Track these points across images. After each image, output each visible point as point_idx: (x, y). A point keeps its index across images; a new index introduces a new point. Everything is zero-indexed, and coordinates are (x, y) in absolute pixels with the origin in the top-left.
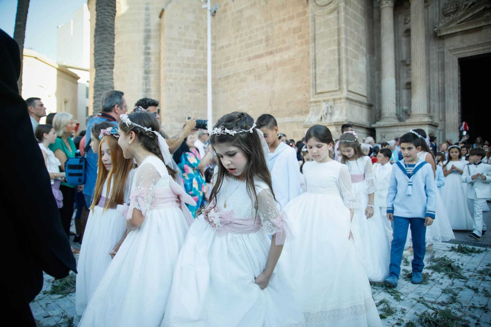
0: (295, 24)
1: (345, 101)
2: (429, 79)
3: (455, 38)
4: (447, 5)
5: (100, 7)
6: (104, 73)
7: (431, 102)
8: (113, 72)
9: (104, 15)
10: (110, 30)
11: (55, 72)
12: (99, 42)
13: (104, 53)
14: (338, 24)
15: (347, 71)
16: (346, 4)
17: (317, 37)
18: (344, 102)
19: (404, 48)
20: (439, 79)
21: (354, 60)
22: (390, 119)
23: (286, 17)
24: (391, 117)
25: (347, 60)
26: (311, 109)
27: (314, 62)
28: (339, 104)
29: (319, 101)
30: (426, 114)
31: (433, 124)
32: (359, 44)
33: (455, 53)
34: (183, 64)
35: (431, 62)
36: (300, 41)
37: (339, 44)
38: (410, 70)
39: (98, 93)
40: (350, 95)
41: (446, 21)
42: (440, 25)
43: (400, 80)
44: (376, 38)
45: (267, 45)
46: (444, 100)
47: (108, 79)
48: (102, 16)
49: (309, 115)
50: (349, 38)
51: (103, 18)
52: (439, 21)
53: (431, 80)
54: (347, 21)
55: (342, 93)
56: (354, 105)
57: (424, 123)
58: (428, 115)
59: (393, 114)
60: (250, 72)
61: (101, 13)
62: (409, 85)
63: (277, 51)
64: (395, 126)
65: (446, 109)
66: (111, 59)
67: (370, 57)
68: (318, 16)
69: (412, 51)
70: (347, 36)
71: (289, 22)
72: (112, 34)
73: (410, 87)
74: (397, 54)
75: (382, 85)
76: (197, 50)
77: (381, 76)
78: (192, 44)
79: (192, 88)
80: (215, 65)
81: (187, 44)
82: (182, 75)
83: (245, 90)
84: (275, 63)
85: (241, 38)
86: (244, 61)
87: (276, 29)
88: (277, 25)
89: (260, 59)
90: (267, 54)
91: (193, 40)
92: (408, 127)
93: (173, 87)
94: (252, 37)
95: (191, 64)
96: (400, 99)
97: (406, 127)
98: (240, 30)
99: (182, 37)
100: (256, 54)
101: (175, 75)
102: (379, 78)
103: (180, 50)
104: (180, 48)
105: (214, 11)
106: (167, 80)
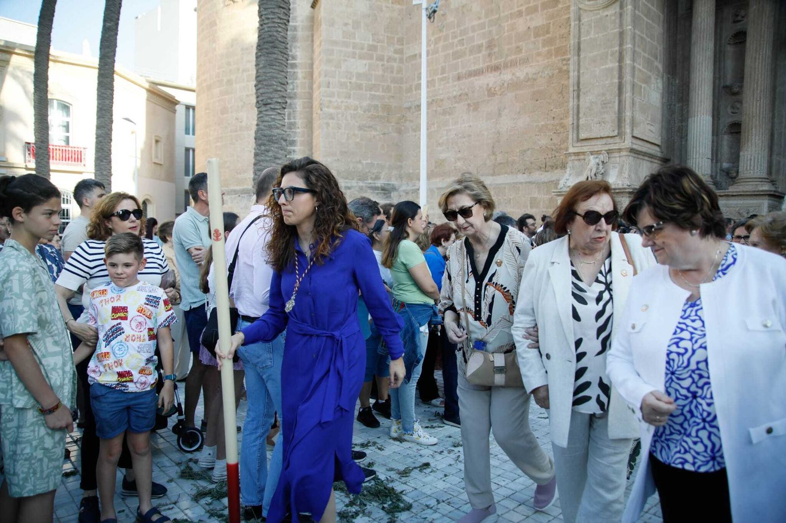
0: (539, 20)
1: (629, 154)
2: (773, 117)
5: (265, 9)
6: (272, 117)
7: (774, 156)
8: (284, 114)
9: (274, 22)
10: (282, 46)
11: (144, 95)
12: (264, 67)
13: (272, 85)
14: (621, 25)
15: (633, 104)
17: (582, 46)
18: (627, 155)
19: (729, 64)
21: (643, 85)
23: (523, 8)
25: (633, 86)
26: (570, 164)
27: (576, 88)
28: (618, 159)
29: (584, 153)
30: (763, 179)
31: (777, 194)
32: (653, 59)
34: (350, 82)
35: (778, 88)
36: (547, 48)
37: (621, 59)
38: (741, 102)
39: (263, 148)
40: (636, 144)
43: (719, 119)
44: (679, 48)
45: (490, 55)
47: (279, 126)
48: (270, 25)
49: (567, 176)
50: (637, 49)
51: (271, 27)
53: (776, 120)
54: (635, 20)
55: (624, 142)
56: (641, 161)
57: (762, 193)
58: (768, 179)
59: (706, 177)
60: (459, 98)
61: (268, 19)
62: (736, 129)
63: (506, 66)
66: (281, 94)
67: (669, 79)
68: (586, 10)
69: (747, 70)
70: (634, 45)
71: (528, 18)
72: (285, 54)
73: (737, 131)
74: (717, 76)
75: (690, 126)
76: (372, 61)
77: (688, 112)
78: (365, 51)
79: (364, 122)
80: (402, 86)
81: (357, 51)
82: (349, 101)
83: (451, 127)
84: (503, 84)
85: (447, 43)
86: (450, 80)
87: (506, 28)
88: (507, 21)
89: (477, 78)
90: (490, 70)
91: (366, 45)
92: (733, 198)
93: (334, 121)
94: (465, 41)
95: (362, 84)
96: (717, 151)
97: (729, 198)
98: (444, 30)
99: (348, 40)
100: (470, 69)
101: (337, 101)
102: (682, 115)
103: (346, 60)
104: (346, 58)
105: (432, 9)
106: (323, 109)
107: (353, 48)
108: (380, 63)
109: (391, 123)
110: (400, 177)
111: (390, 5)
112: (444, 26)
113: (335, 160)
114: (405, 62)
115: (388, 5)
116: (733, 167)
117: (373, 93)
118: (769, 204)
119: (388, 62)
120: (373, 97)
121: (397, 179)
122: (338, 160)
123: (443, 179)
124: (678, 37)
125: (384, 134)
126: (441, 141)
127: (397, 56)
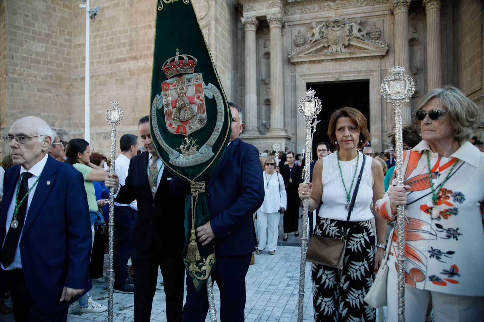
2: (284, 98)
3: (304, 65)
4: (297, 37)
7: (286, 118)
14: (209, 40)
16: (216, 22)
19: (263, 68)
20: (291, 98)
21: (222, 76)
22: (252, 132)
23: (152, 23)
24: (253, 130)
30: (282, 129)
31: (288, 137)
32: (226, 61)
33: (304, 78)
34: (31, 58)
35: (286, 83)
38: (269, 88)
41: (297, 50)
42: (293, 53)
43: (260, 97)
44: (239, 57)
45: (131, 50)
46: (296, 117)
50: (218, 55)
52: (292, 50)
53: (285, 99)
54: (217, 39)
57: (282, 137)
58: (284, 129)
59: (255, 127)
60: (111, 75)
62: (268, 102)
63: (141, 57)
64: (257, 138)
65: (298, 124)
67: (234, 73)
69: (272, 72)
70: (216, 52)
73: (268, 103)
74: (258, 73)
75: (246, 100)
76: (48, 45)
77: (245, 92)
78: (43, 37)
79: (42, 87)
80: (70, 64)
81: (36, 36)
82: (30, 71)
83: (105, 94)
84: (139, 69)
85: (102, 39)
86: (105, 63)
87: (141, 34)
88: (142, 30)
89: (122, 63)
90: (130, 59)
91: (43, 34)
92: (268, 139)
93: (18, 84)
94: (114, 39)
95: (41, 60)
96: (260, 113)
97: (266, 139)
98: (101, 30)
99: (29, 27)
100: (118, 57)
101: (20, 70)
102: (242, 93)
103: (27, 41)
104: (27, 40)
105: (94, 13)
106: (8, 75)
107: (33, 33)
108: (54, 47)
109: (62, 88)
110: (70, 126)
111: (62, 8)
112: (100, 28)
113: (19, 112)
114: (73, 48)
115: (60, 8)
116: (268, 123)
117: (49, 67)
118: (285, 143)
119: (60, 46)
120: (49, 70)
121: (67, 127)
122: (22, 112)
123: (100, 127)
124: (238, 51)
125: (57, 95)
126: (98, 102)
127: (67, 44)
